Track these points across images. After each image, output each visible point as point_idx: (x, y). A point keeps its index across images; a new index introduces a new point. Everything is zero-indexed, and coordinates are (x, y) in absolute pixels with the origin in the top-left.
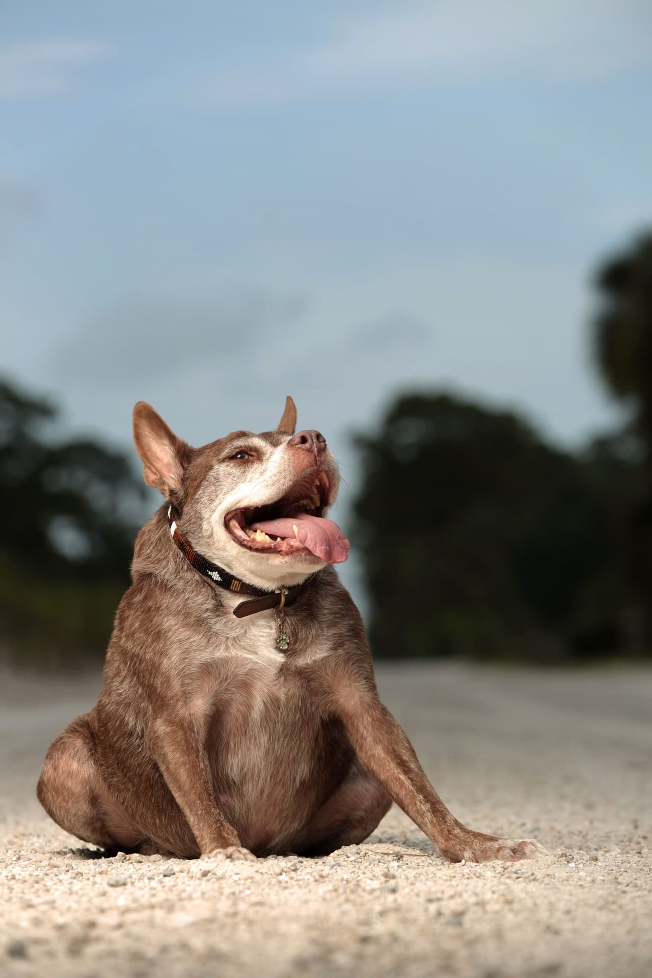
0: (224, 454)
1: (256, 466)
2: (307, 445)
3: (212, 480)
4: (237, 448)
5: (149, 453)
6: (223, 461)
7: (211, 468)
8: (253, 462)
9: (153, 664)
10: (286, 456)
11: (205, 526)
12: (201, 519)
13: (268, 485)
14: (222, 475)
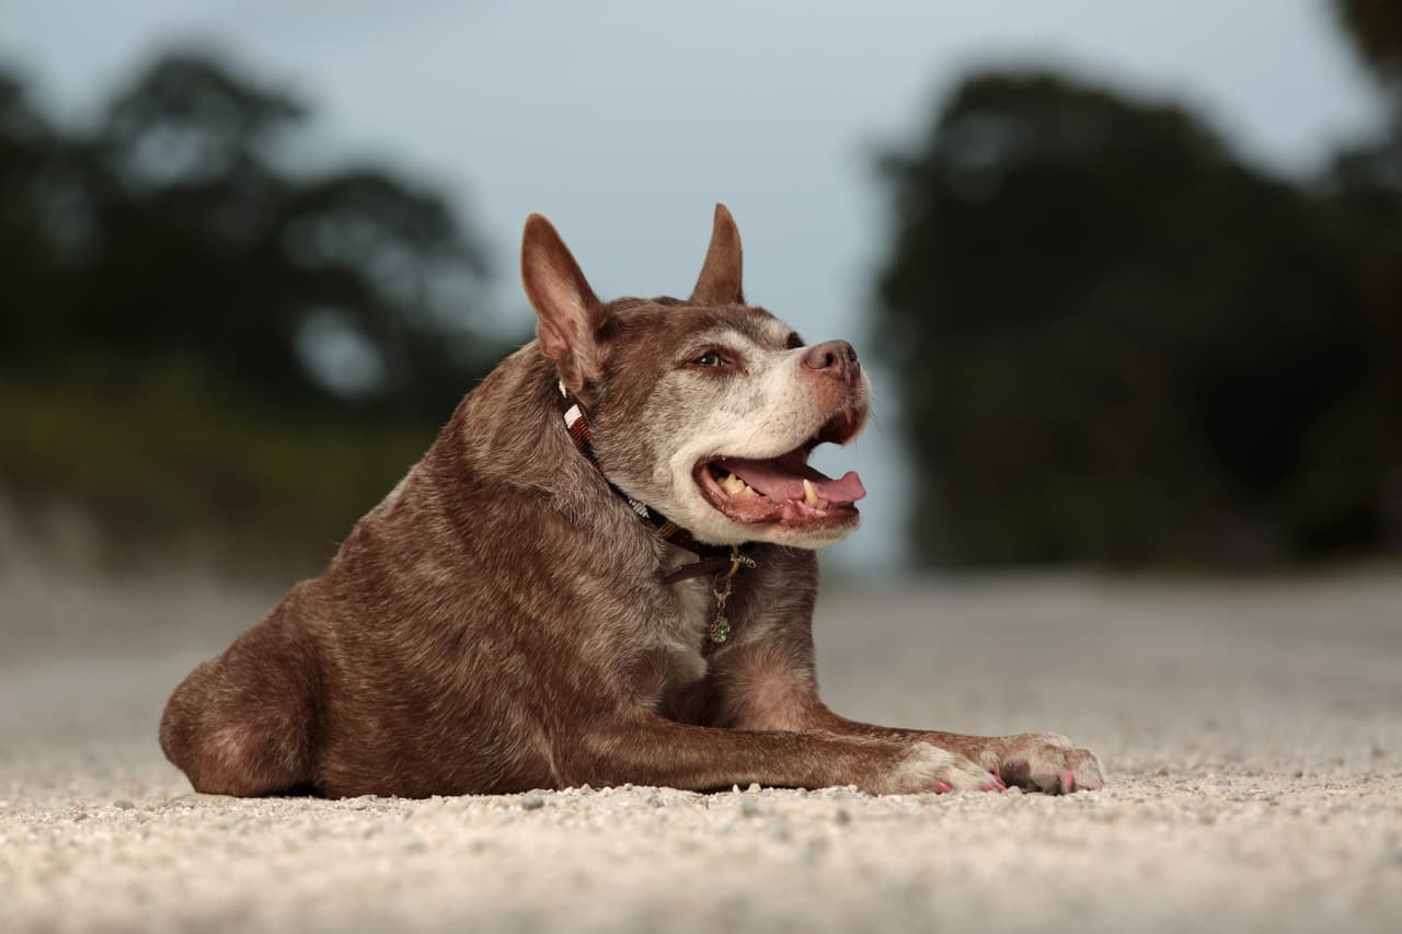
0: (681, 355)
1: (738, 381)
2: (837, 369)
3: (665, 393)
4: (704, 346)
5: (545, 301)
6: (682, 366)
7: (661, 374)
8: (732, 374)
9: (564, 644)
10: (803, 387)
11: (659, 469)
12: (654, 459)
13: (774, 432)
14: (684, 390)
